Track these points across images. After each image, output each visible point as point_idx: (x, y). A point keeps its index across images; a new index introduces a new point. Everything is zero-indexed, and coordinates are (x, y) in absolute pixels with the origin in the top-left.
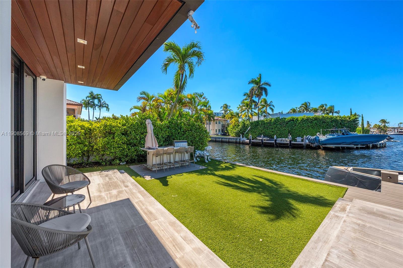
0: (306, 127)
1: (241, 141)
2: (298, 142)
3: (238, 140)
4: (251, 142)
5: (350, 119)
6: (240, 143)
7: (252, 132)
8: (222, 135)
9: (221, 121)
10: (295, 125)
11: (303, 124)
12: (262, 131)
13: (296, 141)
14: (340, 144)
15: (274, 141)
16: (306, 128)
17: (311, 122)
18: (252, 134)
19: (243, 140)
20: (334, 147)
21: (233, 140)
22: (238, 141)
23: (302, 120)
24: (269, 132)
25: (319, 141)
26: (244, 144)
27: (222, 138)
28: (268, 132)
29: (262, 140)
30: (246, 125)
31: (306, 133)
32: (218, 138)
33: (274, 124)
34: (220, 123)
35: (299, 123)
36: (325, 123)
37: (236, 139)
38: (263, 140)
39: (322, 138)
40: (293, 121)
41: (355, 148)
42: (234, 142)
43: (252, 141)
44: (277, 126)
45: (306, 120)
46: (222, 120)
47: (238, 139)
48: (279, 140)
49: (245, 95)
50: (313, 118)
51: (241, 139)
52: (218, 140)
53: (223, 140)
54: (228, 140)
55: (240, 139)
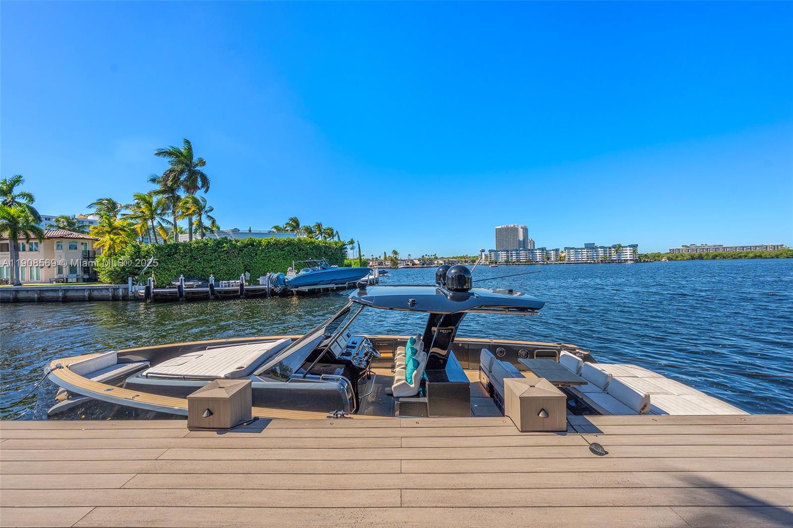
0: (274, 257)
1: (130, 294)
2: (261, 285)
3: (121, 292)
4: (152, 294)
5: (336, 245)
6: (125, 298)
7: (161, 268)
8: (84, 280)
9: (82, 241)
10: (256, 254)
11: (269, 252)
12: (185, 267)
13: (259, 284)
14: (317, 285)
15: (208, 287)
16: (274, 259)
17: (282, 249)
18: (161, 274)
19: (133, 291)
20: (307, 291)
21: (104, 293)
22: (121, 294)
23: (267, 245)
24: (203, 269)
25: (284, 282)
26: (137, 299)
27: (66, 290)
28: (201, 269)
29: (180, 287)
30: (143, 254)
31: (275, 268)
32: (52, 290)
33: (214, 250)
34: (73, 247)
35: (262, 251)
36: (303, 250)
37: (114, 289)
38: (184, 286)
39: (291, 275)
40: (252, 245)
41: (335, 288)
42: (109, 298)
43: (153, 292)
44: (220, 256)
45: (274, 244)
46: (83, 238)
47: (121, 290)
48: (224, 284)
49: (153, 180)
50: (285, 241)
51: (130, 290)
52: (53, 297)
53: (70, 294)
54: (86, 294)
55: (126, 289)
